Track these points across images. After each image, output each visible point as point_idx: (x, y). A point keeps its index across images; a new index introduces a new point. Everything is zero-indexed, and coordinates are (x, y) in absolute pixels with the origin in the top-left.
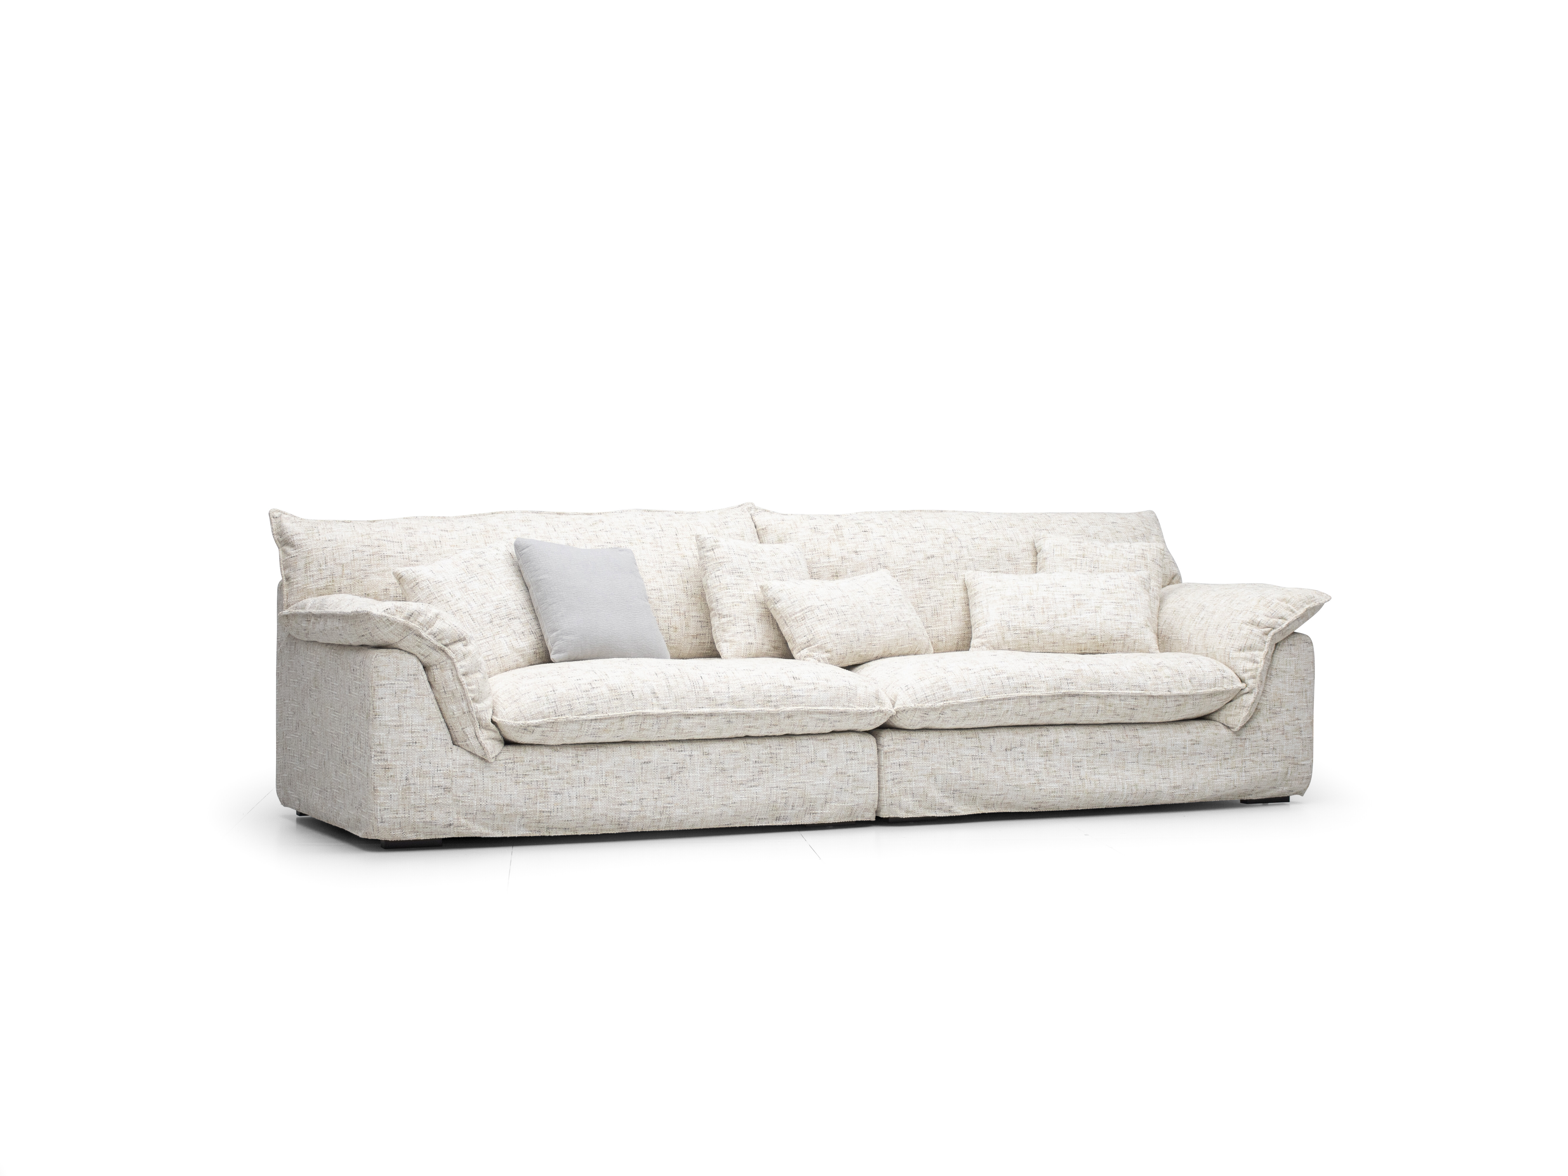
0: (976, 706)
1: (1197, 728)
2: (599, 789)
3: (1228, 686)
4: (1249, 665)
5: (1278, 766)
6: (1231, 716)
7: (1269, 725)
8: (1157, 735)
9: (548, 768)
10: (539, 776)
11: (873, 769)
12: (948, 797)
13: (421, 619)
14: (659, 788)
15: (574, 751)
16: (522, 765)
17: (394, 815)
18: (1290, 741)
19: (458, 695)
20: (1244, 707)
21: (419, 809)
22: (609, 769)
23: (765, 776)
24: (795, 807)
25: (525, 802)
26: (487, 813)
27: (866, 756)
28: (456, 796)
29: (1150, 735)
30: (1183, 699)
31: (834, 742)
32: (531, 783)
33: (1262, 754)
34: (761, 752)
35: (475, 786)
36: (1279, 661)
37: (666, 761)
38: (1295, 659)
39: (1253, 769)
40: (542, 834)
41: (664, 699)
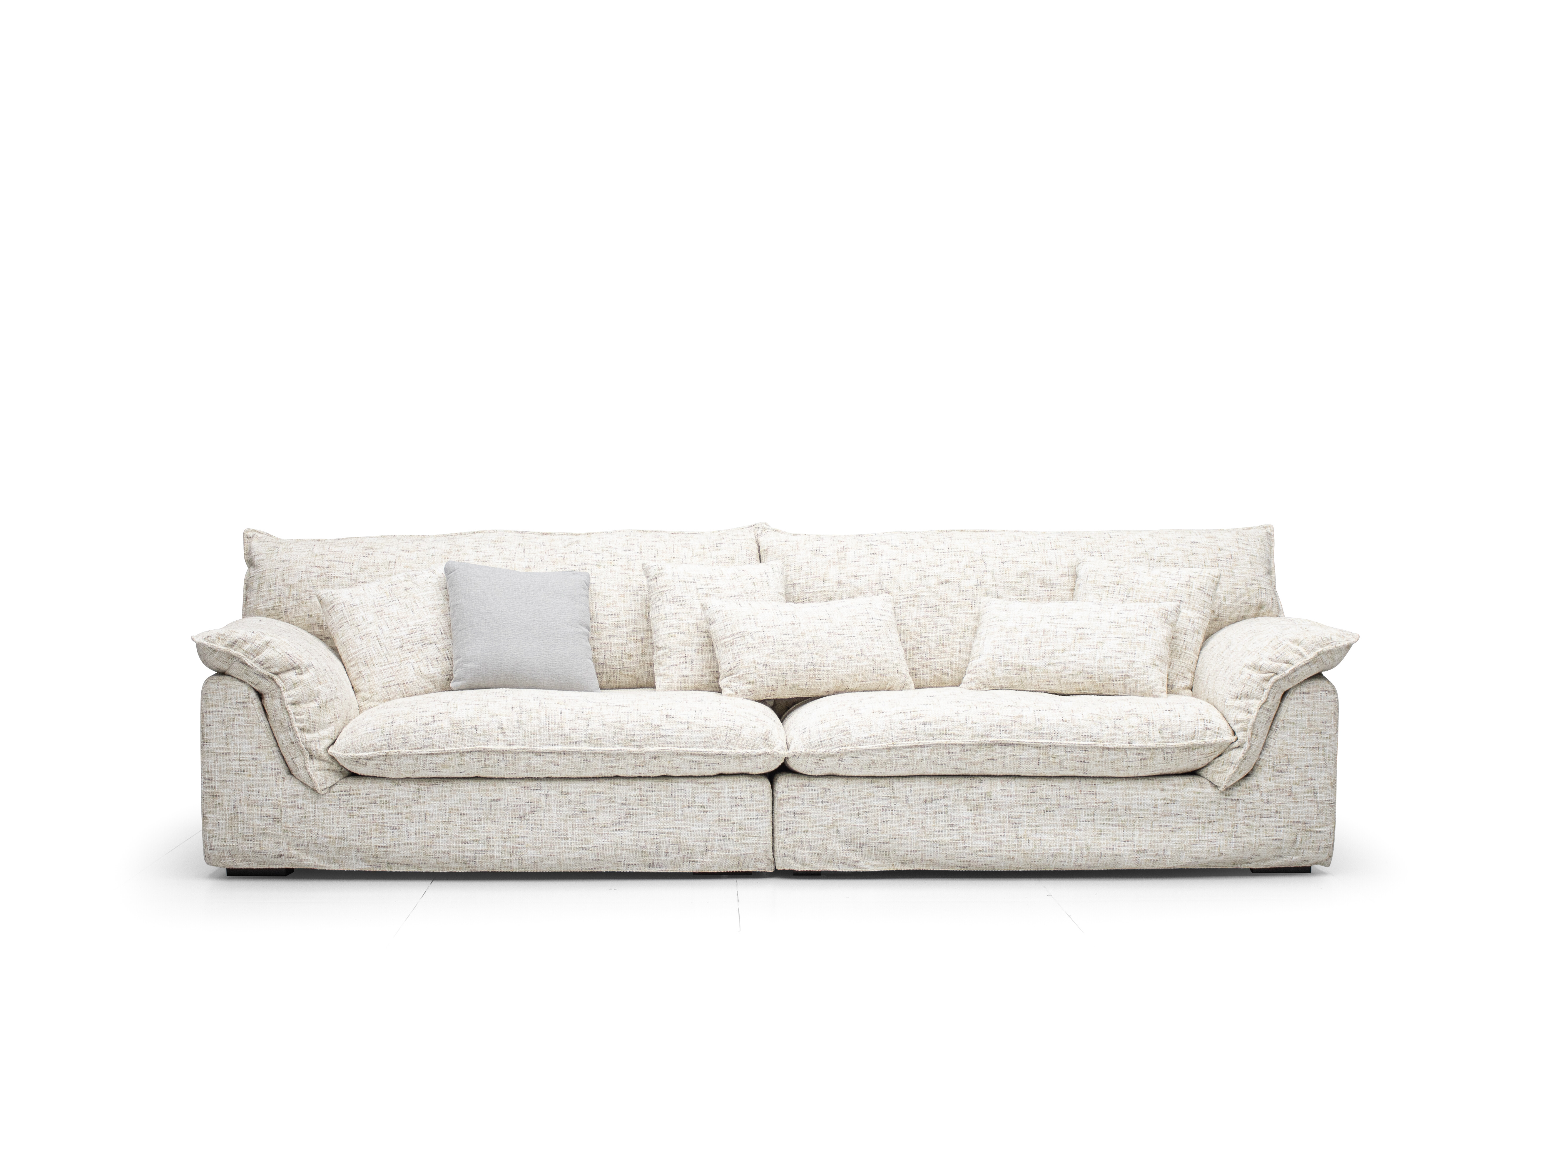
0: (881, 754)
1: (1174, 785)
2: (441, 826)
3: (1210, 739)
4: (1242, 716)
5: (1282, 833)
6: (1218, 773)
7: (1272, 784)
8: (1120, 791)
9: (386, 802)
10: (376, 810)
11: (763, 817)
12: (854, 851)
13: (246, 647)
14: (508, 828)
15: (417, 786)
16: (358, 798)
17: (222, 844)
18: (1299, 804)
19: (286, 724)
20: (1232, 763)
21: (248, 838)
22: (454, 805)
23: (633, 819)
24: (669, 854)
25: (359, 836)
26: (319, 845)
27: (755, 802)
28: (285, 827)
29: (1111, 792)
30: (1149, 752)
31: (717, 786)
32: (367, 817)
33: (1261, 817)
34: (629, 794)
35: (305, 817)
36: (1287, 711)
37: (518, 800)
38: (1309, 709)
39: (1246, 835)
40: (382, 869)
41: (511, 734)
